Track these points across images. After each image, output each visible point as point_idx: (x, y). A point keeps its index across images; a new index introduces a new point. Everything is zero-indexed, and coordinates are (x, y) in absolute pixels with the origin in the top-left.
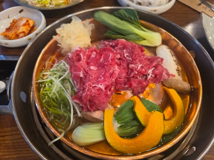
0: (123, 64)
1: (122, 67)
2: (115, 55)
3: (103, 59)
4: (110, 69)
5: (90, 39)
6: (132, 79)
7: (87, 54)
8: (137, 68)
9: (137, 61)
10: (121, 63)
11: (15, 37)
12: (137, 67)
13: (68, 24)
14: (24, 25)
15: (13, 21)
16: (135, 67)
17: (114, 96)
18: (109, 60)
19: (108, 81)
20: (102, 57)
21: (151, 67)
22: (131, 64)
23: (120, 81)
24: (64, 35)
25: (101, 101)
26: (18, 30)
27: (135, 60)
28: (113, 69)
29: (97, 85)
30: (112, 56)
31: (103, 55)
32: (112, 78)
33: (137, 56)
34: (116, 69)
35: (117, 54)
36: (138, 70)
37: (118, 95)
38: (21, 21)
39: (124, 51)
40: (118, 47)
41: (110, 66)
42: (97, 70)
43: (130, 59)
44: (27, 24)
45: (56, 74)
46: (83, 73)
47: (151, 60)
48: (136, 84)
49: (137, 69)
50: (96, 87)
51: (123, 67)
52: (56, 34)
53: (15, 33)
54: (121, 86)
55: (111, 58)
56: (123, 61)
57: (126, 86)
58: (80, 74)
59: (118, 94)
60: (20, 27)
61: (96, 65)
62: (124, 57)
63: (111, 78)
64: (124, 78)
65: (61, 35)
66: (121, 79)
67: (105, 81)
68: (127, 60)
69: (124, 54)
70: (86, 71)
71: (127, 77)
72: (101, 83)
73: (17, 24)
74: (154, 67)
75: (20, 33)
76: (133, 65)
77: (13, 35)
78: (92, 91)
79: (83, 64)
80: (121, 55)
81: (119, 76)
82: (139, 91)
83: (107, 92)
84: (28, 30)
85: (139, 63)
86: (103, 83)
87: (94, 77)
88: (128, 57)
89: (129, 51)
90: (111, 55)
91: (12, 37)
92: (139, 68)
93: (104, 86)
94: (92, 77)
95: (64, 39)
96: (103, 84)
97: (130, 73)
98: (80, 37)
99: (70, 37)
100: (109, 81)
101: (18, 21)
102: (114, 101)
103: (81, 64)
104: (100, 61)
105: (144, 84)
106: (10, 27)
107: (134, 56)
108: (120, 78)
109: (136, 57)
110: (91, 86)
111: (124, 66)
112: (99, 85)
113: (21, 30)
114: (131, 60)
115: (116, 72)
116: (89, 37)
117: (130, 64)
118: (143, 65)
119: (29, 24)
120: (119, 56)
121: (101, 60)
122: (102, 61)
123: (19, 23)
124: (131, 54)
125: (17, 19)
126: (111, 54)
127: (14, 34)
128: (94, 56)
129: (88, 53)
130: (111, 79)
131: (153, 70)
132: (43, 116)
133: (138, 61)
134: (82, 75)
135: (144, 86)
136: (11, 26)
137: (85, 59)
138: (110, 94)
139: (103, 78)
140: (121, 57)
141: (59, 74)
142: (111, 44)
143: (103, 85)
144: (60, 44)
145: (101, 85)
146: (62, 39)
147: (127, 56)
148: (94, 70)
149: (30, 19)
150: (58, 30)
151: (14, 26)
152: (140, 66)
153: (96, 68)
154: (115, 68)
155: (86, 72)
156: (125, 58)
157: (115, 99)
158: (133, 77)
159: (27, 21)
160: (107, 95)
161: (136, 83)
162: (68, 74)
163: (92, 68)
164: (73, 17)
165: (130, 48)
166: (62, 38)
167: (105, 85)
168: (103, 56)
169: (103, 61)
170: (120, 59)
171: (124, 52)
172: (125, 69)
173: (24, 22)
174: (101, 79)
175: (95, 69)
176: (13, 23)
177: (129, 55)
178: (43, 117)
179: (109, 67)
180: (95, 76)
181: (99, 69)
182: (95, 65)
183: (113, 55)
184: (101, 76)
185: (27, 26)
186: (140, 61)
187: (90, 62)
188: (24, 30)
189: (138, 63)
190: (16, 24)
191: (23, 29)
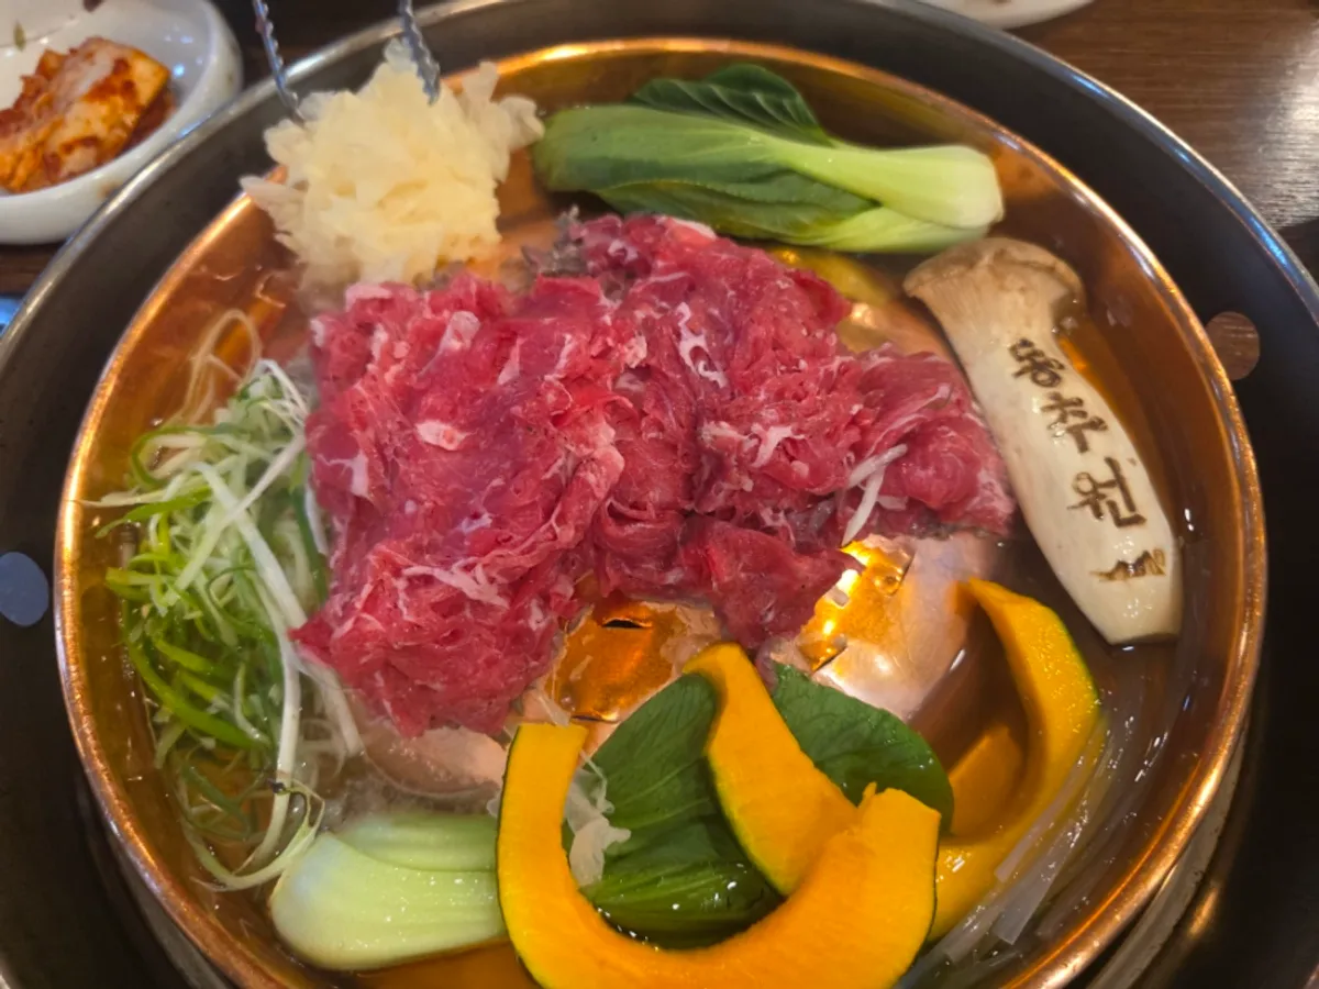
0: (656, 414)
1: (653, 435)
2: (605, 343)
3: (517, 368)
4: (546, 451)
5: (494, 202)
6: (719, 525)
7: (418, 323)
8: (755, 450)
9: (762, 397)
10: (648, 407)
11: (30, 175)
12: (755, 441)
13: (347, 95)
14: (101, 91)
15: (43, 68)
16: (741, 444)
17: (586, 640)
18: (550, 385)
19: (523, 542)
20: (515, 352)
21: (880, 438)
22: (718, 416)
23: (626, 541)
24: (313, 171)
25: (464, 686)
26: (58, 125)
27: (747, 389)
28: (573, 449)
29: (438, 573)
30: (577, 351)
31: (519, 341)
32: (561, 520)
33: (769, 354)
34: (597, 454)
35: (621, 340)
36: (757, 464)
37: (616, 630)
38: (85, 66)
39: (682, 315)
40: (653, 279)
41: (553, 430)
42: (466, 450)
43: (717, 376)
44: (117, 83)
45: (231, 451)
46: (371, 470)
47: (884, 391)
48: (745, 569)
49: (753, 460)
50: (428, 580)
51: (661, 436)
52: (262, 163)
53: (35, 151)
54: (638, 574)
55: (572, 366)
56: (665, 389)
57: (672, 577)
58: (350, 472)
59: (616, 624)
60: (70, 104)
61: (460, 410)
62: (677, 358)
63: (553, 521)
64: (660, 519)
65: (293, 177)
66: (630, 529)
67: (498, 544)
68: (690, 386)
69: (679, 336)
70: (389, 452)
71: (688, 506)
72: (471, 560)
73: (59, 86)
74: (905, 438)
75: (69, 148)
76: (726, 430)
77: (20, 158)
78: (401, 613)
79: (371, 408)
80: (652, 346)
81: (622, 501)
82: (762, 618)
83: (521, 613)
84: (123, 126)
85: (770, 414)
86: (486, 559)
87: (428, 505)
88: (701, 364)
89: (716, 312)
90: (568, 348)
91: (12, 176)
92: (766, 452)
93: (492, 580)
94: (419, 502)
95: (309, 197)
96: (485, 566)
97: (709, 484)
98: (419, 186)
99: (347, 191)
100: (532, 540)
101: (69, 63)
102: (583, 674)
103: (361, 402)
104: (494, 379)
105: (801, 575)
106: (18, 104)
107: (742, 354)
108: (621, 519)
109: (755, 367)
110: (397, 573)
111: (661, 428)
112: (455, 567)
113: (70, 132)
114: (722, 383)
115: (591, 478)
116: (492, 185)
117: (709, 420)
118: (799, 431)
119: (129, 88)
120: (642, 353)
121: (504, 377)
122: (505, 385)
123: (69, 77)
124: (729, 339)
125: (62, 50)
126: (568, 337)
127: (28, 155)
128: (456, 345)
129: (428, 314)
130: (551, 527)
131: (896, 463)
132: (91, 741)
133: (767, 401)
134: (360, 485)
135: (797, 587)
136: (23, 97)
137: (398, 361)
138: (543, 625)
139: (486, 520)
140: (653, 362)
141: (250, 450)
142: (615, 246)
143: (479, 572)
144: (287, 233)
145: (468, 568)
146: (299, 203)
147: (697, 353)
148: (439, 449)
149: (140, 54)
150: (279, 139)
151: (41, 99)
152: (777, 435)
153: (460, 436)
154: (594, 446)
155: (385, 462)
156: (683, 367)
157: (589, 658)
158: (728, 513)
159: (121, 66)
160: (516, 639)
161: (745, 558)
162: (300, 456)
163: (431, 431)
164: (395, 41)
165: (731, 293)
166: (296, 194)
167: (504, 572)
168: (522, 346)
169: (512, 382)
170: (644, 371)
171: (681, 324)
172: (674, 448)
173: (100, 68)
174: (477, 525)
175: (451, 440)
176: (43, 80)
177: (709, 345)
178: (87, 749)
179: (541, 437)
180: (440, 503)
181: (476, 447)
182: (449, 416)
183: (590, 343)
184: (476, 503)
185: (119, 100)
186: (780, 395)
187: (422, 386)
188: (99, 129)
189: (763, 413)
190: (53, 87)
191: (88, 122)
